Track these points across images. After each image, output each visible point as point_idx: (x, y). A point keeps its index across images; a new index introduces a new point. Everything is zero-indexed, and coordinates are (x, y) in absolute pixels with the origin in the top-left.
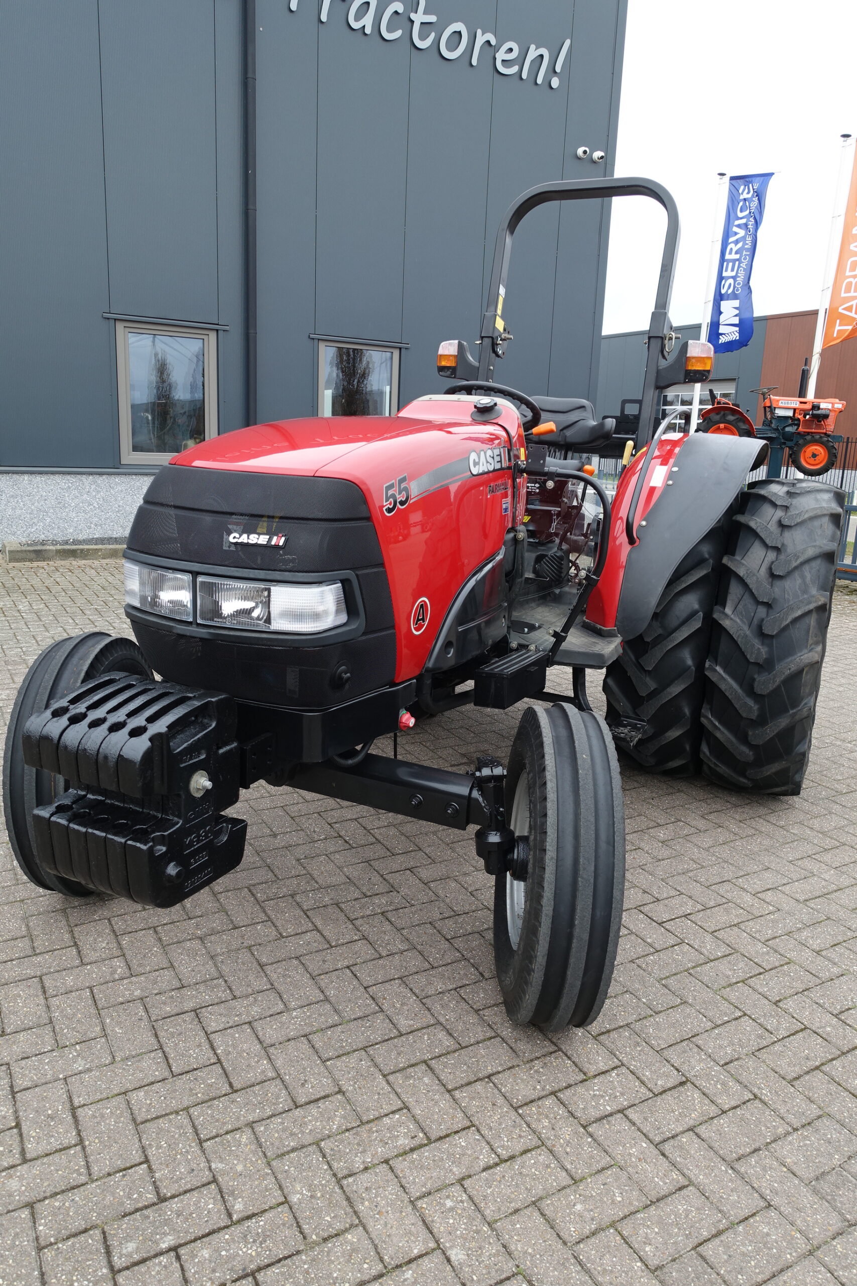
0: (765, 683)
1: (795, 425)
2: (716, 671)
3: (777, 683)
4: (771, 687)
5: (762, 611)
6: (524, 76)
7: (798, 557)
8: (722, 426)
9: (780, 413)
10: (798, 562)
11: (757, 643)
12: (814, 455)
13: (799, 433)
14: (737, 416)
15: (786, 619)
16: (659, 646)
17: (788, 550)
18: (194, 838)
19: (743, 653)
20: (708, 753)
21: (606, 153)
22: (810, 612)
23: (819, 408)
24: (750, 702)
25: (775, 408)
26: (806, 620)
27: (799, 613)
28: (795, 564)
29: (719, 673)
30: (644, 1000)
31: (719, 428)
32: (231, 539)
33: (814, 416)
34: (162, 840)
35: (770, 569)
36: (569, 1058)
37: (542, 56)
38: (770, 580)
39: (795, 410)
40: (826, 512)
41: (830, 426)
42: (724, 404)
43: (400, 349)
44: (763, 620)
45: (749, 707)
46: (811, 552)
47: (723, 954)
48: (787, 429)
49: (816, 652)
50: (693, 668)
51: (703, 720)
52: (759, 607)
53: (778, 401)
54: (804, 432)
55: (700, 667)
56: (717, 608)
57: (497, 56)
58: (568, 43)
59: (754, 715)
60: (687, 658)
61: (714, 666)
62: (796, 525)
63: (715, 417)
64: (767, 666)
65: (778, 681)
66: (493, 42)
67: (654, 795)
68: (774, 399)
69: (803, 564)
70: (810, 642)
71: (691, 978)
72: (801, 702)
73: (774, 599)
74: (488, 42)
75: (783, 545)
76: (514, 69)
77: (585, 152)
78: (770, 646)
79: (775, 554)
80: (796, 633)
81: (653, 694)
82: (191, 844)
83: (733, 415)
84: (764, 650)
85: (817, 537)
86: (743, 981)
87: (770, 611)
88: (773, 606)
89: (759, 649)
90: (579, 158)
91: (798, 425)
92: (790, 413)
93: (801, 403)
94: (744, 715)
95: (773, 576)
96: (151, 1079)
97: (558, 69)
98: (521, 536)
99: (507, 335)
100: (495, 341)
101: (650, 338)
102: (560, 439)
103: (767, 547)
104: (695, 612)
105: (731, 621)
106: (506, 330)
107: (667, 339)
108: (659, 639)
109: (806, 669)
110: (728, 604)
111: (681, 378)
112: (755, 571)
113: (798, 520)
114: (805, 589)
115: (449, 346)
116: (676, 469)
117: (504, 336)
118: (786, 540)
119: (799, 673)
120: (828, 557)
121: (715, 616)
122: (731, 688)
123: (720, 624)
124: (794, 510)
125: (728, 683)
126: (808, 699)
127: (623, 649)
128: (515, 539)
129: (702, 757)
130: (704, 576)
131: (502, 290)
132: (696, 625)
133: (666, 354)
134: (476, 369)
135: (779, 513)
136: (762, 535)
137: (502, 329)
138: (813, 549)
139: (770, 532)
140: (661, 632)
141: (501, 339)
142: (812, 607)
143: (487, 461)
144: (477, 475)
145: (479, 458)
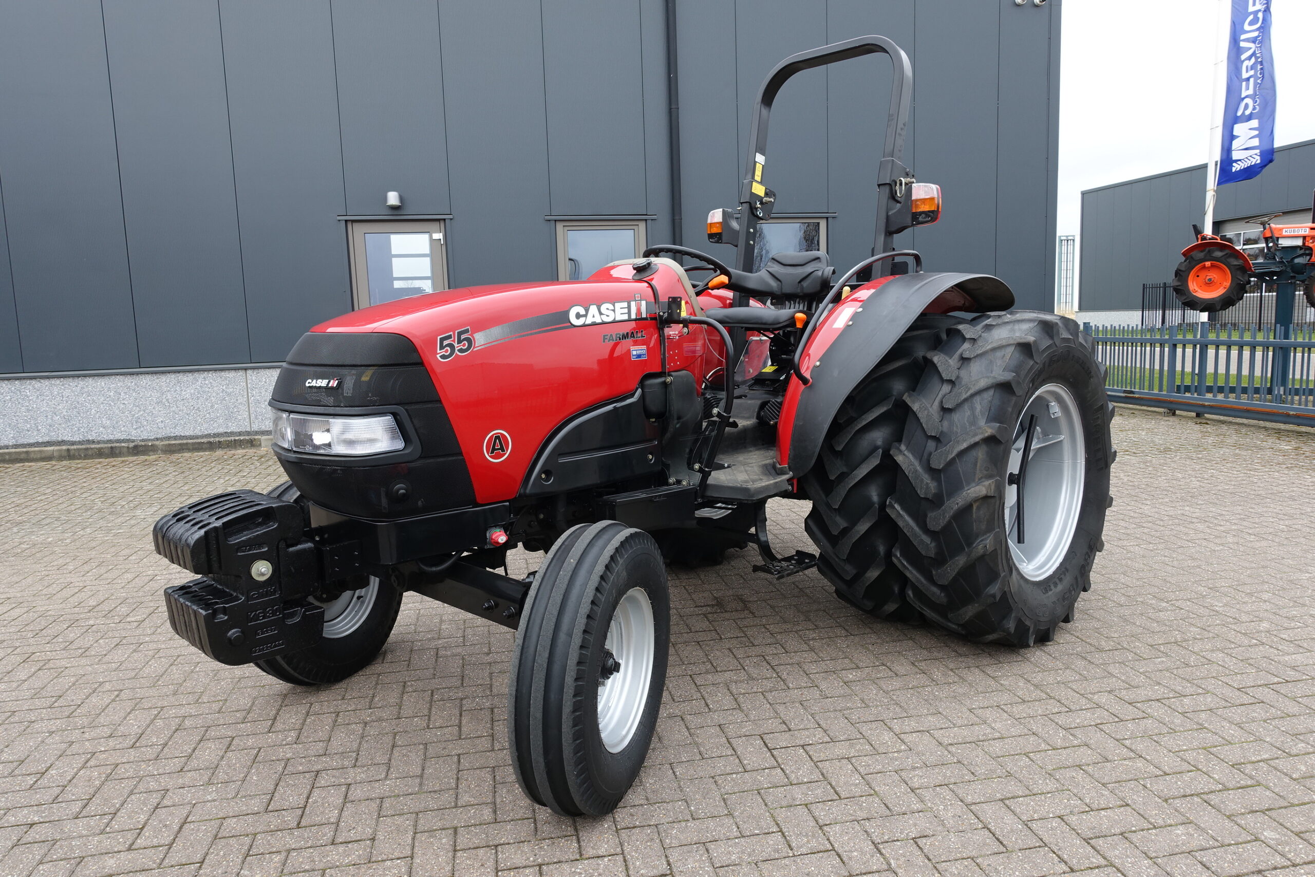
0: (938, 519)
1: (1306, 255)
2: (894, 508)
4: (942, 523)
5: (931, 445)
7: (969, 389)
8: (1208, 264)
9: (1284, 243)
10: (969, 394)
11: (926, 478)
13: (1312, 264)
14: (1227, 251)
15: (952, 452)
16: (842, 484)
17: (963, 383)
18: (259, 613)
19: (914, 489)
20: (912, 595)
22: (975, 445)
24: (926, 539)
25: (1278, 238)
26: (974, 453)
27: (965, 445)
28: (964, 396)
29: (898, 512)
30: (692, 808)
31: (1204, 267)
32: (307, 385)
34: (225, 611)
35: (942, 402)
36: (579, 842)
38: (942, 413)
39: (1304, 238)
40: (1012, 342)
42: (1210, 239)
43: (827, 218)
44: (930, 454)
45: (926, 544)
46: (983, 383)
47: (809, 780)
48: (1297, 261)
49: (984, 486)
50: (877, 506)
51: (894, 559)
52: (929, 441)
53: (1281, 230)
55: (883, 506)
56: (896, 444)
59: (932, 553)
60: (874, 494)
61: (893, 503)
62: (975, 357)
63: (1198, 255)
64: (937, 501)
65: (948, 516)
67: (879, 641)
68: (1275, 229)
69: (973, 396)
70: (979, 475)
71: (758, 797)
72: (976, 539)
73: (942, 432)
75: (958, 377)
78: (938, 480)
79: (950, 387)
80: (961, 467)
81: (845, 532)
82: (256, 618)
83: (1221, 251)
84: (933, 486)
85: (995, 368)
86: (806, 805)
87: (939, 444)
88: (941, 439)
89: (927, 483)
90: (1018, 5)
91: (1311, 255)
92: (1299, 242)
93: (1312, 229)
94: (923, 553)
95: (945, 410)
96: (249, 812)
98: (669, 379)
99: (768, 199)
100: (753, 205)
101: (879, 185)
102: (799, 291)
103: (943, 381)
104: (876, 448)
105: (905, 458)
106: (767, 194)
107: (898, 185)
108: (843, 476)
109: (977, 504)
110: (904, 440)
111: (909, 220)
112: (929, 406)
113: (979, 352)
114: (973, 421)
115: (716, 215)
116: (860, 310)
117: (764, 200)
118: (963, 373)
119: (968, 508)
120: (1005, 387)
121: (891, 452)
122: (908, 524)
123: (895, 461)
124: (980, 343)
125: (905, 521)
126: (985, 537)
127: (792, 485)
128: (665, 383)
129: (908, 599)
130: (885, 412)
131: (760, 159)
132: (874, 462)
133: (899, 199)
134: (737, 233)
135: (966, 346)
136: (940, 369)
137: (762, 194)
138: (986, 380)
139: (950, 366)
140: (845, 470)
141: (762, 203)
142: (977, 438)
143: (601, 314)
144: (584, 325)
145: (587, 311)
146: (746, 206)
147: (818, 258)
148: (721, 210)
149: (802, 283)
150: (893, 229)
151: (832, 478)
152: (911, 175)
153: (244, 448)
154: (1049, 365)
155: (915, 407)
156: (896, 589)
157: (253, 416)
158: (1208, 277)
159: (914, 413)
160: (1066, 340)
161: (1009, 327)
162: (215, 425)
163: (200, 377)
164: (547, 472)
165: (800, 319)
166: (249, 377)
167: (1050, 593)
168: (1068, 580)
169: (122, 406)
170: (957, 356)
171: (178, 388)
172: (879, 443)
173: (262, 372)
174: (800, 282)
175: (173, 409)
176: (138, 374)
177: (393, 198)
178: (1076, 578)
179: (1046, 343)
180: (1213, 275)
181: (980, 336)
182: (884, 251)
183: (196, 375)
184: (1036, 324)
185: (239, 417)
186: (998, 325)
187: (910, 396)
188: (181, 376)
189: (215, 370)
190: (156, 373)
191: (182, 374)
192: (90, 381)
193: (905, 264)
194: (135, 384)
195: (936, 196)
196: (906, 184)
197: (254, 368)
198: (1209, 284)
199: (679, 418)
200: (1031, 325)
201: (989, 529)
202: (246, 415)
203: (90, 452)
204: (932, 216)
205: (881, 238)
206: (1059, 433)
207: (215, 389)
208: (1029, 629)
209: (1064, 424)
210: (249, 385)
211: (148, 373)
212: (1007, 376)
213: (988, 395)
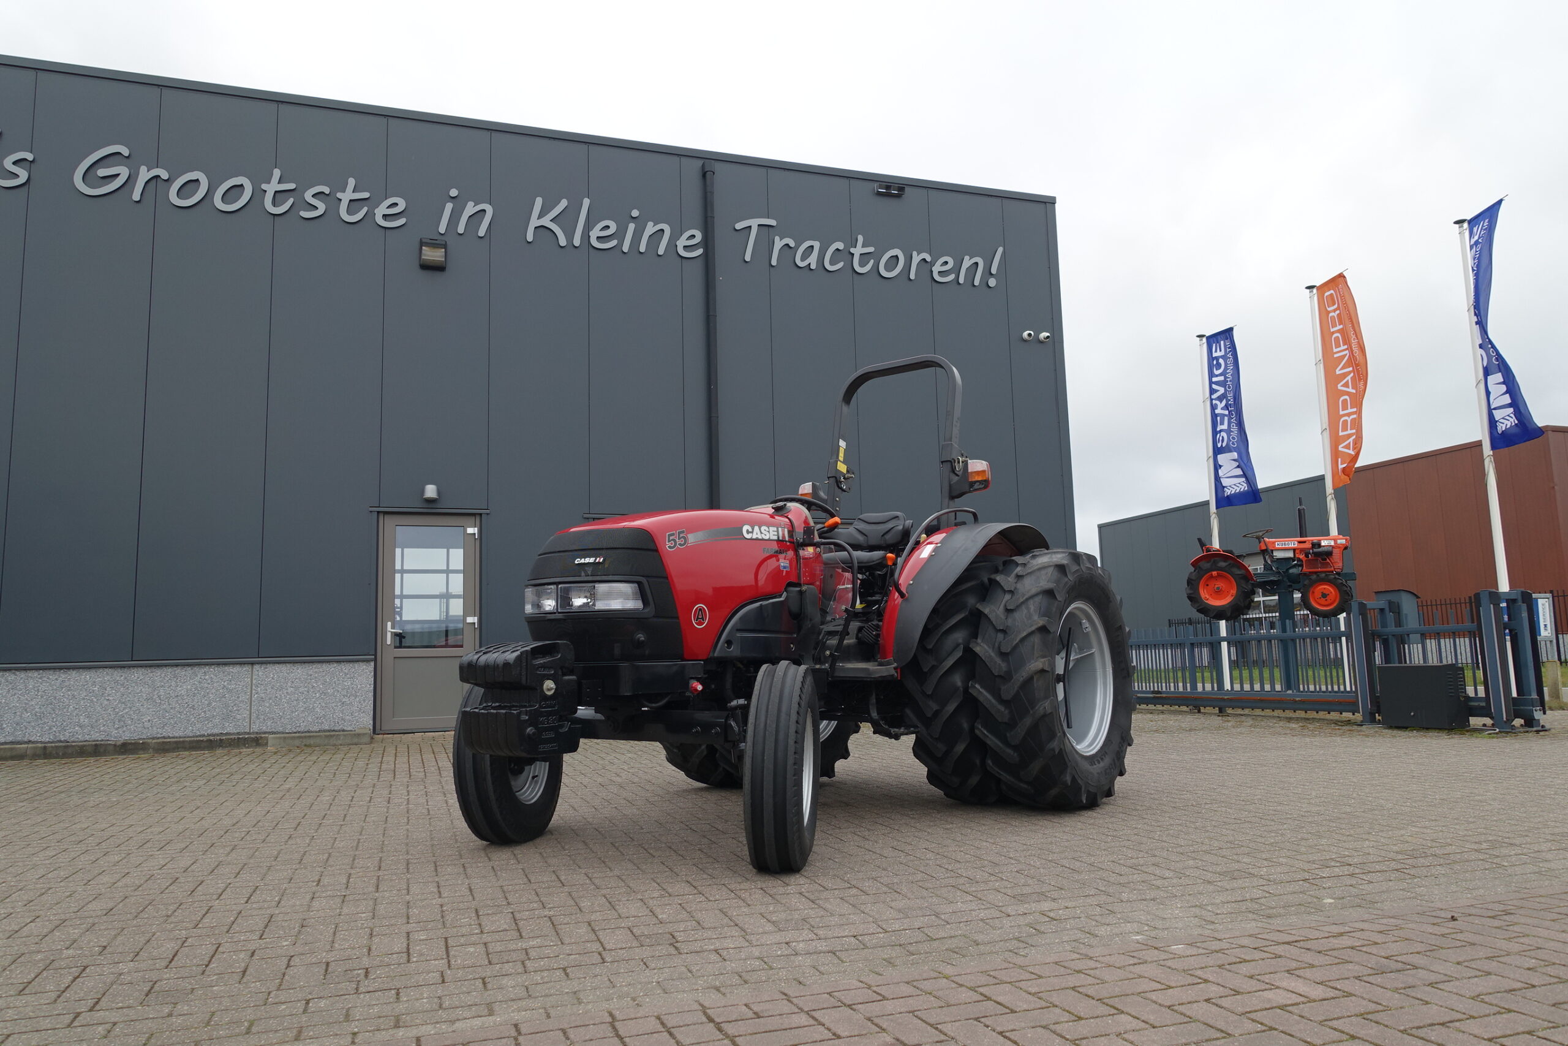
0: (1008, 690)
1: (1299, 566)
2: (975, 688)
3: (1016, 689)
4: (1012, 693)
5: (1000, 636)
6: (961, 281)
7: (1024, 595)
8: (1215, 573)
9: (1278, 555)
10: (1024, 598)
11: (998, 660)
12: (1324, 595)
13: (1305, 574)
14: (1233, 564)
15: (1016, 639)
16: (934, 674)
17: (1020, 592)
18: (545, 719)
19: (990, 670)
20: (991, 764)
21: (1053, 333)
22: (1032, 633)
23: (1319, 545)
24: (1001, 708)
25: (1272, 551)
26: (1031, 639)
27: (1025, 634)
28: (1021, 601)
29: (978, 690)
30: (856, 870)
31: (1212, 576)
32: (576, 562)
33: (1317, 554)
34: (526, 713)
35: (1005, 606)
37: (976, 264)
38: (1006, 613)
39: (1294, 550)
41: (1337, 562)
42: (1218, 551)
44: (1001, 642)
45: (1001, 712)
46: (1034, 591)
47: (935, 858)
48: (1291, 571)
50: (962, 689)
51: (977, 732)
52: (999, 633)
53: (1274, 543)
54: (1310, 572)
55: (966, 690)
56: (974, 640)
57: (933, 269)
58: (1000, 250)
59: (1006, 719)
60: (957, 680)
61: (974, 684)
62: (1026, 575)
63: (1205, 565)
64: (1007, 677)
65: (1016, 687)
66: (929, 259)
68: (1269, 542)
69: (1027, 600)
70: (1036, 655)
72: (1038, 704)
73: (1007, 626)
74: (924, 260)
75: (1016, 588)
76: (952, 277)
77: (1030, 335)
78: (1008, 661)
79: (1010, 596)
80: (1022, 649)
81: (936, 714)
82: (543, 723)
83: (1225, 562)
84: (1004, 665)
85: (1041, 581)
87: (1006, 636)
88: (1007, 632)
89: (999, 664)
90: (1025, 341)
91: (1302, 566)
92: (1290, 554)
93: (1300, 542)
94: (1000, 720)
95: (1008, 611)
97: (994, 271)
98: (804, 588)
99: (849, 475)
100: (838, 478)
101: (942, 462)
102: (883, 542)
103: (1005, 592)
104: (958, 645)
105: (981, 648)
106: (848, 471)
107: (957, 462)
108: (933, 668)
109: (1036, 676)
110: (979, 636)
111: (967, 488)
112: (996, 610)
113: (1029, 571)
114: (1029, 617)
115: (806, 487)
116: (938, 547)
117: (846, 476)
118: (1019, 585)
119: (1030, 679)
120: (1050, 593)
121: (971, 646)
122: (986, 699)
123: (974, 651)
124: (1029, 566)
125: (984, 696)
127: (897, 672)
128: (801, 593)
129: (988, 768)
130: (963, 618)
131: (842, 444)
132: (958, 654)
133: (957, 473)
135: (1019, 569)
136: (1002, 584)
137: (844, 471)
138: (1036, 589)
139: (1009, 582)
140: (935, 663)
141: (845, 478)
142: (1033, 628)
143: (761, 533)
144: (751, 539)
145: (753, 529)
146: (832, 480)
147: (897, 517)
148: (811, 483)
149: (885, 536)
150: (954, 494)
151: (926, 670)
152: (967, 456)
153: (248, 748)
154: (1079, 588)
155: (986, 611)
156: (978, 762)
157: (254, 716)
158: (1216, 586)
159: (986, 616)
160: (1089, 569)
161: (1047, 557)
162: (210, 725)
163: (200, 672)
164: (729, 643)
165: (890, 558)
166: (255, 672)
167: (1095, 766)
168: (1107, 761)
169: (106, 702)
170: (1013, 575)
171: (173, 683)
172: (960, 641)
173: (270, 667)
174: (883, 536)
175: (165, 707)
176: (130, 667)
177: (431, 491)
178: (1114, 760)
179: (1075, 568)
180: (1220, 584)
181: (1028, 563)
182: (948, 508)
183: (196, 669)
184: (1065, 555)
185: (239, 717)
186: (1039, 556)
187: (981, 605)
188: (178, 670)
189: (218, 664)
190: (151, 666)
191: (180, 668)
192: (74, 673)
194: (125, 678)
195: (986, 469)
196: (963, 462)
197: (262, 663)
198: (1218, 593)
199: (811, 620)
200: (1062, 556)
201: (1046, 697)
202: (246, 714)
203: (70, 751)
204: (985, 484)
205: (946, 501)
206: (1092, 648)
207: (215, 684)
208: (1081, 788)
209: (1093, 639)
210: (254, 681)
211: (141, 666)
212: (1050, 585)
213: (1038, 599)
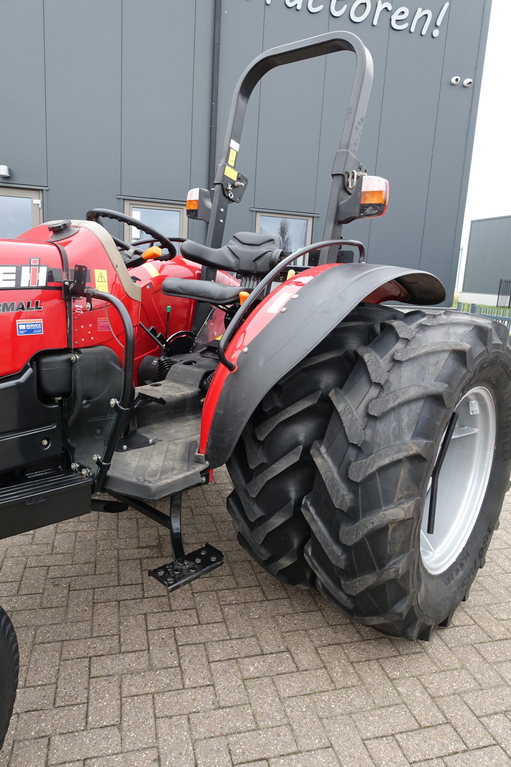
0: (351, 534)
2: (309, 509)
3: (360, 536)
4: (355, 539)
5: (352, 452)
6: (412, 30)
7: (398, 397)
10: (396, 403)
11: (343, 488)
15: (372, 467)
16: (261, 475)
17: (392, 389)
19: (330, 497)
21: (474, 80)
22: (399, 462)
24: (337, 550)
26: (396, 470)
27: (387, 461)
28: (391, 405)
29: (312, 515)
35: (367, 407)
37: (426, 16)
38: (366, 419)
40: (447, 348)
43: (313, 217)
44: (350, 463)
45: (336, 554)
46: (413, 393)
49: (403, 509)
50: (293, 502)
51: (305, 556)
52: (350, 448)
55: (298, 503)
56: (316, 443)
57: (392, 17)
58: (447, 5)
59: (342, 565)
60: (291, 490)
61: (308, 504)
62: (406, 361)
64: (352, 516)
65: (362, 533)
66: (390, 8)
69: (401, 405)
70: (398, 495)
72: (388, 561)
73: (364, 441)
74: (386, 8)
75: (387, 381)
76: (405, 26)
77: (457, 80)
78: (356, 494)
79: (378, 391)
80: (380, 484)
81: (260, 522)
84: (348, 497)
85: (427, 376)
87: (360, 454)
88: (363, 448)
89: (343, 495)
90: (453, 85)
94: (334, 562)
95: (370, 417)
97: (438, 24)
98: (73, 358)
99: (240, 183)
100: (225, 187)
101: (333, 175)
102: (253, 269)
103: (371, 383)
105: (324, 462)
106: (239, 179)
107: (351, 177)
108: (263, 467)
109: (393, 526)
110: (325, 440)
111: (356, 212)
112: (354, 409)
113: (412, 355)
114: (398, 436)
115: (194, 193)
116: (297, 296)
117: (236, 184)
118: (393, 377)
119: (383, 530)
120: (436, 399)
121: (311, 452)
122: (320, 531)
123: (314, 462)
124: (413, 345)
125: (317, 526)
126: (398, 558)
128: (69, 361)
130: (310, 406)
131: (235, 145)
132: (293, 458)
133: (350, 191)
134: (209, 211)
135: (399, 346)
136: (370, 369)
137: (234, 178)
138: (417, 389)
139: (379, 367)
140: (265, 460)
141: (233, 186)
142: (401, 456)
146: (220, 187)
148: (198, 189)
149: (257, 262)
150: (342, 219)
151: (252, 467)
152: (363, 170)
154: (479, 372)
155: (340, 408)
159: (339, 414)
160: (497, 346)
161: (444, 329)
165: (243, 297)
167: (452, 582)
170: (388, 356)
174: (255, 261)
177: (4, 170)
178: (475, 562)
179: (480, 349)
181: (414, 337)
182: (332, 238)
184: (471, 328)
186: (433, 326)
187: (336, 393)
193: (351, 253)
195: (384, 190)
196: (358, 177)
199: (88, 398)
200: (467, 329)
201: (403, 551)
204: (379, 209)
205: (331, 226)
206: (475, 427)
209: (480, 421)
212: (439, 388)
213: (417, 407)
